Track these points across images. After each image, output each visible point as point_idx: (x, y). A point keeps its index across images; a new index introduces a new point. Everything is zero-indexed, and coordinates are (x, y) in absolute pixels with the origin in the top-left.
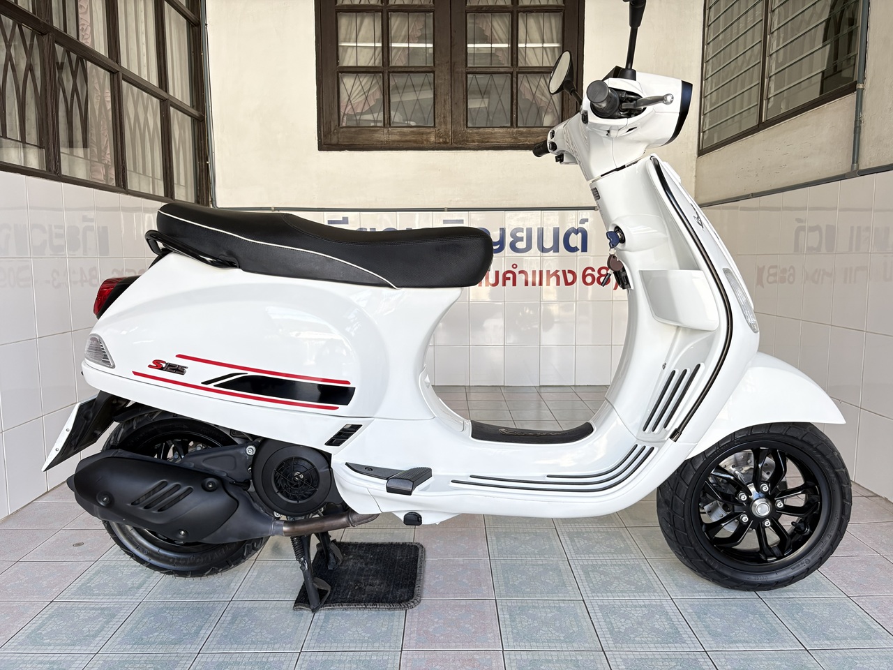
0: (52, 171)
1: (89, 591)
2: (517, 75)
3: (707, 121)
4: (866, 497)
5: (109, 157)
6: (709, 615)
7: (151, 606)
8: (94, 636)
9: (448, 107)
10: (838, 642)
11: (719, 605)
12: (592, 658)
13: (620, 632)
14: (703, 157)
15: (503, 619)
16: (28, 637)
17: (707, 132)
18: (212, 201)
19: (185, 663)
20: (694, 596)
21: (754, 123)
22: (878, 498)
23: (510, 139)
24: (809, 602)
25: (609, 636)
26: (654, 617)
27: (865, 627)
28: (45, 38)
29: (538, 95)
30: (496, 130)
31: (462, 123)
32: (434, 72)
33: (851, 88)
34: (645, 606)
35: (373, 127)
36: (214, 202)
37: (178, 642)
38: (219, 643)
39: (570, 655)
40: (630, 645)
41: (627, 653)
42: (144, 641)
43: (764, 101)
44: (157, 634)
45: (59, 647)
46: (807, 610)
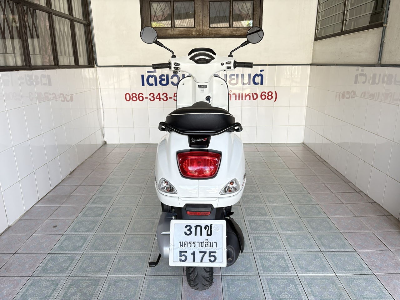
0: (28, 66)
1: (62, 249)
2: (233, 2)
3: (320, 25)
4: (371, 203)
6: (301, 259)
7: (87, 255)
8: (67, 269)
9: (201, 18)
10: (349, 272)
11: (305, 255)
12: (254, 278)
13: (266, 267)
14: (317, 42)
16: (42, 269)
17: (319, 30)
18: (95, 63)
19: (103, 281)
20: (296, 250)
21: (339, 31)
22: (376, 204)
23: (229, 33)
24: (340, 253)
25: (262, 269)
26: (279, 260)
27: (360, 265)
28: (19, 6)
29: (242, 11)
30: (223, 28)
31: (207, 25)
32: (194, 1)
33: (381, 25)
34: (276, 255)
35: (167, 27)
37: (99, 271)
38: (114, 272)
39: (246, 277)
40: (269, 273)
41: (268, 276)
42: (86, 271)
43: (344, 22)
44: (90, 268)
45: (54, 274)
46: (339, 257)
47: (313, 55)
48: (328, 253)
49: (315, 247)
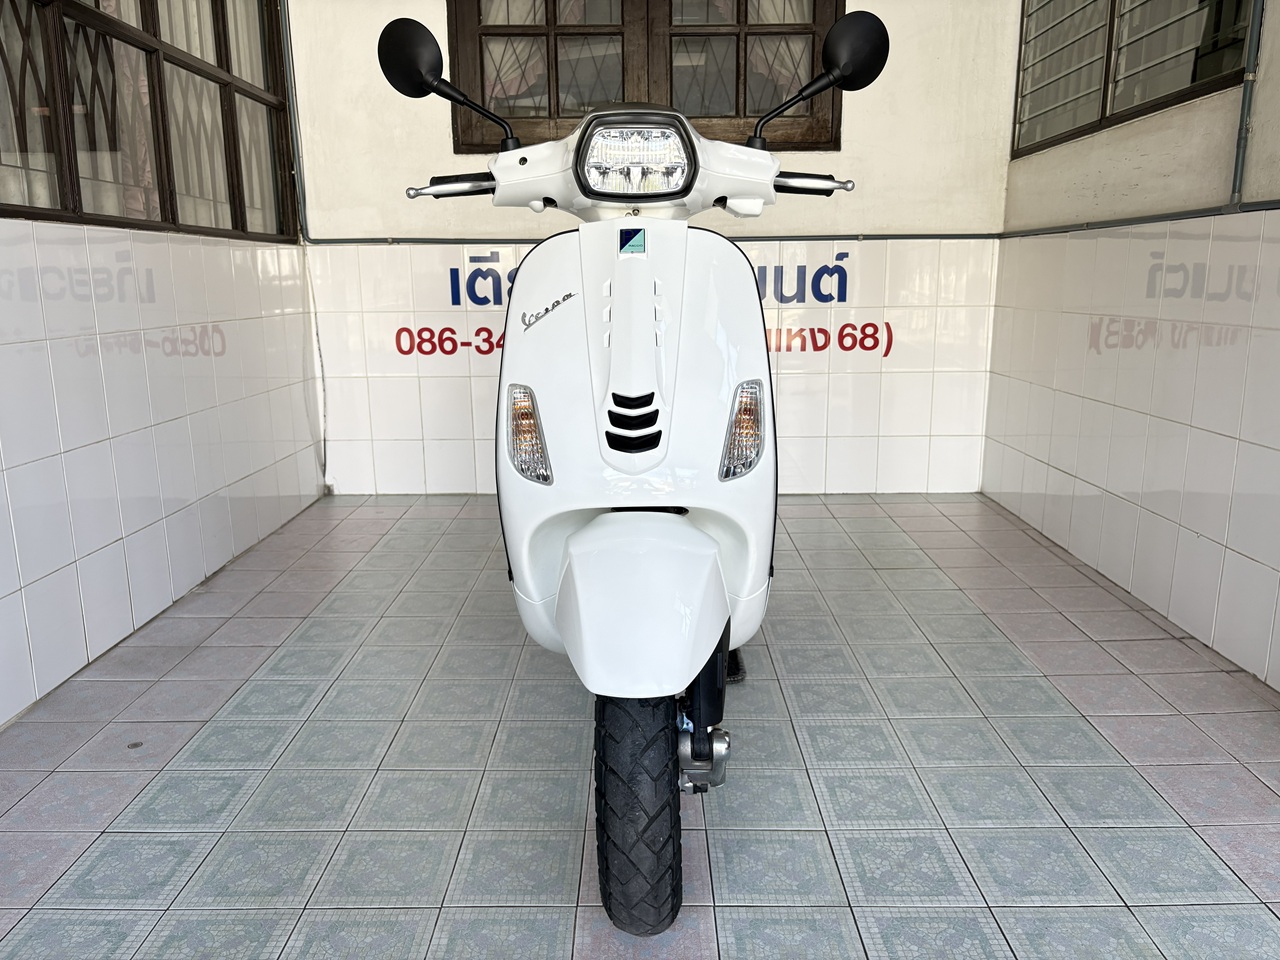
0: (69, 209)
1: (152, 817)
2: (746, 38)
3: (1027, 107)
4: (1227, 672)
5: (149, 176)
6: (996, 853)
7: (238, 838)
8: (163, 884)
9: (643, 87)
10: (1171, 894)
11: (1011, 838)
12: (834, 916)
13: (874, 878)
14: (1019, 162)
15: (715, 860)
16: (73, 885)
17: (1026, 123)
18: (301, 229)
19: (287, 924)
20: (977, 824)
21: (1095, 117)
22: (1243, 674)
23: (734, 135)
24: (1135, 834)
25: (859, 884)
26: (921, 855)
27: (1209, 873)
28: (48, 12)
29: (777, 66)
30: (715, 121)
32: (622, 34)
33: (1237, 78)
34: (909, 839)
35: (533, 117)
36: (305, 232)
37: (277, 892)
38: (331, 894)
39: (805, 913)
40: (887, 898)
41: (882, 909)
42: (230, 891)
43: (1110, 85)
44: (247, 880)
45: (116, 901)
46: (1132, 847)
47: (1006, 206)
48: (1093, 834)
49: (1047, 814)
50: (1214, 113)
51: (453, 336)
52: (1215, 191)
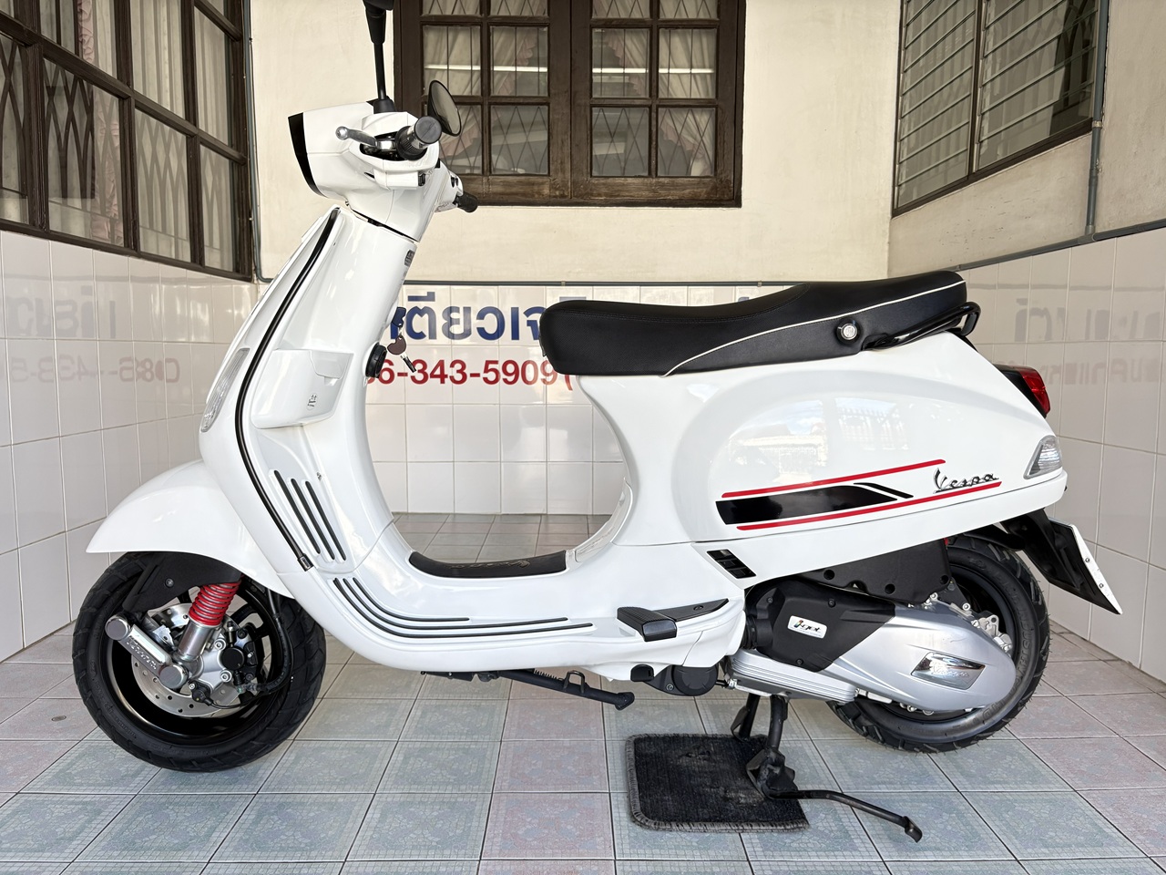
0: (37, 226)
1: (68, 780)
2: (657, 110)
3: (904, 171)
4: (1104, 661)
5: (116, 209)
7: (149, 800)
8: (71, 839)
9: (567, 150)
10: (1060, 850)
14: (898, 218)
15: (618, 819)
17: (904, 186)
18: (256, 270)
21: (963, 174)
22: (1119, 663)
23: (647, 193)
24: (1023, 797)
25: (758, 841)
26: (817, 816)
27: (1095, 831)
28: (29, 51)
29: (685, 134)
30: (630, 180)
31: (585, 171)
32: (548, 104)
33: (1086, 127)
35: (468, 174)
36: (258, 272)
37: (183, 847)
38: (236, 849)
39: (704, 867)
40: (784, 853)
41: (780, 863)
42: (137, 846)
43: (976, 145)
44: (154, 837)
45: (22, 854)
46: (1020, 808)
47: (889, 258)
48: (983, 798)
49: (938, 780)
50: (1068, 159)
51: (391, 367)
52: (1072, 225)
